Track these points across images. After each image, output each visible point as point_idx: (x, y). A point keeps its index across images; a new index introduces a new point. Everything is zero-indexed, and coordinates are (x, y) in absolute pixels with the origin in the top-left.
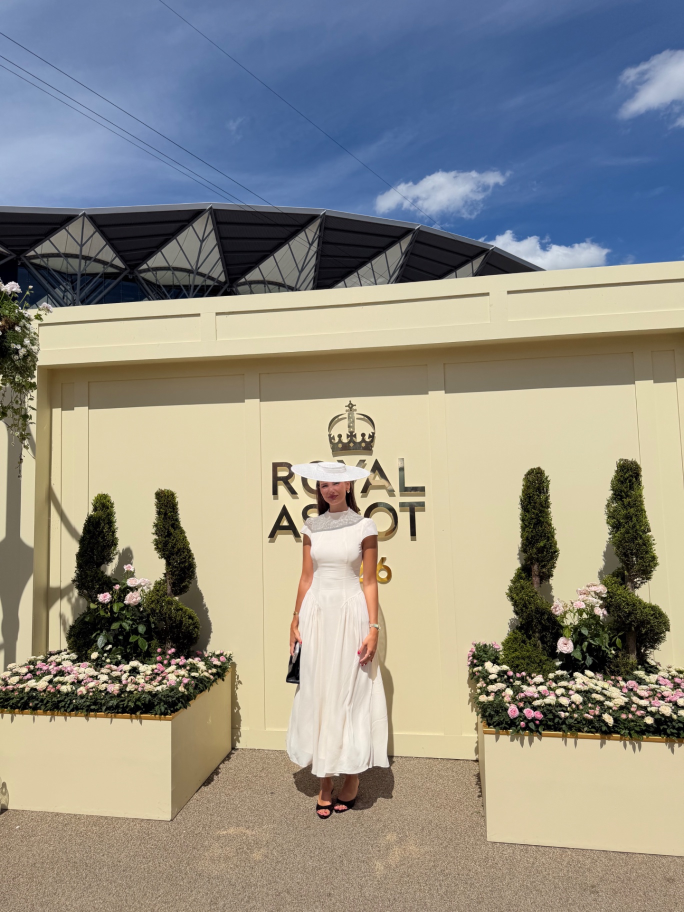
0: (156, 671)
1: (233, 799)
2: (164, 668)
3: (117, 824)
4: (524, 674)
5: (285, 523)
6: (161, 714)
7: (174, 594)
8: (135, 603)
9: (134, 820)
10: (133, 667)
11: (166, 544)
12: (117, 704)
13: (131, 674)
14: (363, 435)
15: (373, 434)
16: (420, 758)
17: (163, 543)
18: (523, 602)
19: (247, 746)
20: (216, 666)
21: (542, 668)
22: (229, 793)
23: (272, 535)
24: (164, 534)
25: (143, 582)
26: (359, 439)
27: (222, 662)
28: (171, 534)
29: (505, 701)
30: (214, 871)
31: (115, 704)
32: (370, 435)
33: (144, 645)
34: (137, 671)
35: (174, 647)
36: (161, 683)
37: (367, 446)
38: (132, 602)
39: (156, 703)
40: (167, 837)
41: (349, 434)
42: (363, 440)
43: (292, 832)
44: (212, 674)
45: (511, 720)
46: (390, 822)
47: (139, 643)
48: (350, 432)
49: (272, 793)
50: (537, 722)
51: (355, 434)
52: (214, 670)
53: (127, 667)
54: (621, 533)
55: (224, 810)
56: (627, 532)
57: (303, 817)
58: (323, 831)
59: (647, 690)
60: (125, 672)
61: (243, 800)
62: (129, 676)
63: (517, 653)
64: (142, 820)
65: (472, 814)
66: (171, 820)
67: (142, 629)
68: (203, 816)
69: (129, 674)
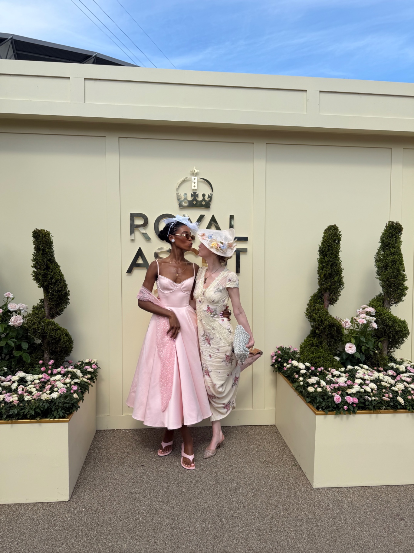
0: (43, 380)
1: (113, 474)
2: (50, 377)
3: (21, 510)
4: (322, 368)
5: (140, 261)
6: (60, 418)
7: (51, 316)
8: (19, 324)
9: (35, 504)
10: (21, 378)
11: (45, 276)
12: (18, 412)
13: (20, 383)
14: (204, 195)
15: (212, 195)
16: (236, 426)
17: (43, 275)
18: (320, 319)
19: (107, 428)
20: (90, 373)
21: (332, 364)
22: (108, 470)
23: (130, 271)
24: (43, 267)
25: (22, 307)
26: (200, 198)
27: (94, 369)
28: (49, 268)
29: (328, 391)
30: (123, 544)
31: (16, 413)
32: (209, 195)
33: (28, 359)
34: (25, 380)
35: (52, 359)
36: (52, 391)
37: (207, 205)
38: (16, 324)
39: (53, 409)
40: (70, 517)
41: (193, 194)
42: (204, 200)
43: (172, 498)
44: (88, 379)
45: (336, 404)
46: (240, 481)
47: (23, 357)
48: (193, 192)
49: (143, 466)
50: (355, 405)
51: (198, 194)
52: (89, 376)
53: (15, 378)
54: (388, 272)
55: (110, 485)
56: (393, 272)
57: (175, 484)
58: (195, 494)
59: (408, 377)
60: (14, 382)
61: (121, 475)
62: (18, 385)
63: (315, 355)
64: (43, 504)
65: (292, 467)
66: (69, 501)
67: (25, 346)
68: (94, 493)
69: (18, 384)
